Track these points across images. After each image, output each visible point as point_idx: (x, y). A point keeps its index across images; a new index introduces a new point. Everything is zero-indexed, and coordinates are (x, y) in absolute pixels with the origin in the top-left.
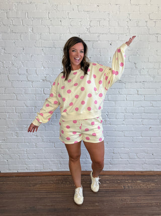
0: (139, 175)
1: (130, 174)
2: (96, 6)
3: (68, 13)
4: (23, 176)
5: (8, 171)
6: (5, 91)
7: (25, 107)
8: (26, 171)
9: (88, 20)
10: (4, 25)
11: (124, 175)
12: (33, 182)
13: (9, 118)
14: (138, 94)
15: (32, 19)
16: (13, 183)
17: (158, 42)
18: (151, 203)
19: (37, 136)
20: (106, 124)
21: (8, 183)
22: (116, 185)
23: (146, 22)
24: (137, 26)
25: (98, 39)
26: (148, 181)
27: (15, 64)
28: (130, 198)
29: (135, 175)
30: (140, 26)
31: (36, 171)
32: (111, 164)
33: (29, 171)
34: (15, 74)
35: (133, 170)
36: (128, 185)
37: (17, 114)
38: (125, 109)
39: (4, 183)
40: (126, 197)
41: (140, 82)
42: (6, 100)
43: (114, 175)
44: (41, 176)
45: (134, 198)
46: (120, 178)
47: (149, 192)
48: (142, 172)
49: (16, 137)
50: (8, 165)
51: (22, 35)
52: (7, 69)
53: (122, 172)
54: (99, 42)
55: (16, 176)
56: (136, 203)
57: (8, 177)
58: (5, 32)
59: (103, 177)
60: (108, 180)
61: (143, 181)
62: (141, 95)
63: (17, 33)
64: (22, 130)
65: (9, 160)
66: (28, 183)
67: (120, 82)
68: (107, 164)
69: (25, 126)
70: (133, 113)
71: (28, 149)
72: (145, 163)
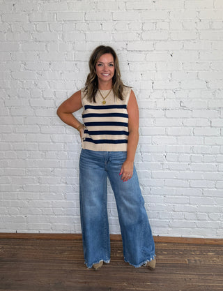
1: (199, 242)
2: (151, 2)
3: (112, 13)
4: (47, 239)
5: (26, 231)
6: (24, 121)
7: (52, 143)
8: (51, 232)
9: (140, 21)
10: (25, 32)
11: (189, 244)
12: (59, 248)
13: (30, 158)
14: (211, 126)
15: (63, 22)
16: (33, 248)
19: (66, 183)
20: (163, 169)
21: (26, 247)
22: (177, 258)
24: (211, 28)
25: (153, 49)
27: (39, 84)
28: (197, 277)
29: (205, 245)
30: (214, 29)
31: (65, 232)
32: (170, 227)
33: (54, 232)
34: (39, 97)
35: (203, 237)
36: (195, 259)
37: (41, 153)
38: (192, 148)
39: (20, 248)
40: (192, 276)
41: (215, 109)
42: (27, 133)
43: (174, 244)
44: (71, 240)
45: (203, 277)
46: (182, 248)
48: (215, 240)
49: (38, 184)
50: (28, 222)
51: (49, 45)
52: (28, 91)
53: (186, 239)
54: (155, 52)
55: (37, 239)
56: (206, 286)
57: (27, 239)
58: (26, 41)
59: (160, 245)
60: (165, 250)
61: (217, 253)
62: (216, 127)
63: (43, 42)
64: (47, 175)
65: (28, 216)
66: (54, 248)
67: (184, 108)
68: (165, 227)
69: (51, 169)
70: (203, 154)
71: (54, 201)
72: (220, 227)
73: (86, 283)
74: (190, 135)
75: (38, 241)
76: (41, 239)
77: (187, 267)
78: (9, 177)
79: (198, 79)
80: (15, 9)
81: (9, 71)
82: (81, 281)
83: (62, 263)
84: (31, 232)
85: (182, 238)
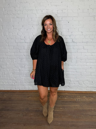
0: (84, 94)
1: (79, 92)
3: (46, 7)
4: (22, 92)
5: (15, 89)
6: (13, 48)
7: (24, 56)
8: (24, 89)
9: (56, 10)
10: (13, 14)
11: (76, 93)
12: (27, 95)
13: (15, 62)
14: (84, 49)
15: (28, 10)
16: (17, 95)
18: (91, 109)
20: (66, 65)
22: (72, 99)
23: (88, 10)
26: (90, 97)
27: (19, 34)
28: (79, 105)
29: (82, 93)
30: (84, 12)
31: (29, 89)
32: (69, 87)
33: (25, 89)
34: (19, 39)
35: (81, 91)
36: (78, 99)
37: (20, 60)
38: (77, 57)
39: (12, 96)
40: (77, 105)
41: (85, 42)
42: (14, 52)
43: (70, 93)
44: (32, 92)
45: (81, 106)
47: (90, 103)
48: (86, 92)
49: (19, 71)
50: (15, 86)
51: (22, 19)
52: (15, 37)
54: (62, 21)
55: (19, 92)
56: (83, 109)
57: (15, 92)
58: (14, 18)
59: (65, 94)
60: (67, 96)
61: (87, 97)
62: (86, 49)
63: (20, 18)
64: (22, 68)
65: (15, 83)
66: (25, 95)
67: (73, 42)
68: (67, 87)
69: (24, 66)
70: (81, 59)
71: (25, 78)
72: (88, 87)
73: (37, 108)
74: (76, 52)
75: (19, 93)
76: (20, 92)
77: (75, 102)
78: (8, 69)
79: (79, 31)
80: (9, 6)
81: (7, 29)
82: (35, 108)
83: (28, 101)
85: (73, 91)
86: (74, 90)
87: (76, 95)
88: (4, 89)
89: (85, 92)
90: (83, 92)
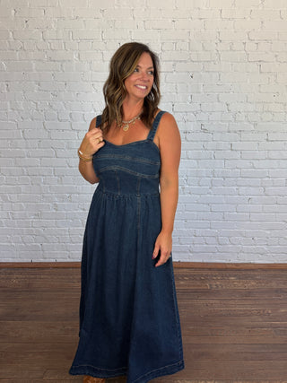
0: (232, 269)
1: (220, 266)
2: (170, 21)
3: (131, 32)
4: (64, 268)
5: (42, 260)
6: (38, 145)
7: (68, 168)
8: (69, 260)
9: (159, 41)
10: (39, 50)
11: (210, 269)
13: (44, 183)
14: (231, 150)
15: (79, 41)
16: (49, 277)
17: (261, 72)
18: (250, 311)
20: (184, 193)
21: (42, 277)
22: (198, 283)
23: (244, 43)
24: (231, 49)
25: (173, 70)
26: (246, 278)
27: (54, 106)
28: (218, 301)
29: (226, 269)
30: (235, 51)
32: (191, 252)
33: (72, 260)
34: (53, 120)
35: (224, 261)
36: (217, 284)
37: (57, 178)
38: (213, 172)
40: (213, 302)
41: (235, 132)
42: (41, 158)
43: (195, 269)
45: (224, 302)
47: (248, 294)
48: (236, 264)
49: (54, 211)
50: (43, 251)
51: (64, 65)
52: (43, 113)
53: (207, 263)
54: (175, 73)
56: (228, 310)
57: (43, 268)
58: (40, 60)
59: (180, 270)
60: (186, 276)
61: (239, 278)
62: (236, 151)
63: (58, 61)
64: (63, 201)
65: (44, 244)
66: (71, 277)
67: (205, 131)
68: (185, 252)
69: (68, 195)
70: (224, 178)
71: (71, 228)
72: (241, 252)
74: (211, 159)
75: (55, 270)
76: (57, 268)
77: (207, 293)
78: (23, 204)
79: (219, 101)
80: (28, 26)
81: (22, 92)
84: (47, 261)
85: (203, 263)
86: (205, 261)
87: (209, 273)
88: (11, 260)
89: (234, 266)
90: (228, 266)
